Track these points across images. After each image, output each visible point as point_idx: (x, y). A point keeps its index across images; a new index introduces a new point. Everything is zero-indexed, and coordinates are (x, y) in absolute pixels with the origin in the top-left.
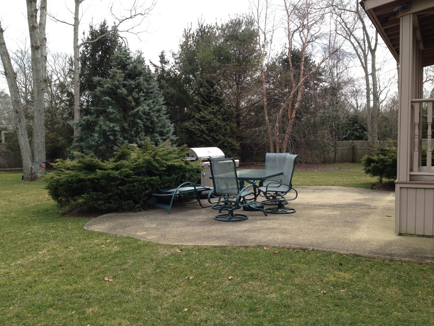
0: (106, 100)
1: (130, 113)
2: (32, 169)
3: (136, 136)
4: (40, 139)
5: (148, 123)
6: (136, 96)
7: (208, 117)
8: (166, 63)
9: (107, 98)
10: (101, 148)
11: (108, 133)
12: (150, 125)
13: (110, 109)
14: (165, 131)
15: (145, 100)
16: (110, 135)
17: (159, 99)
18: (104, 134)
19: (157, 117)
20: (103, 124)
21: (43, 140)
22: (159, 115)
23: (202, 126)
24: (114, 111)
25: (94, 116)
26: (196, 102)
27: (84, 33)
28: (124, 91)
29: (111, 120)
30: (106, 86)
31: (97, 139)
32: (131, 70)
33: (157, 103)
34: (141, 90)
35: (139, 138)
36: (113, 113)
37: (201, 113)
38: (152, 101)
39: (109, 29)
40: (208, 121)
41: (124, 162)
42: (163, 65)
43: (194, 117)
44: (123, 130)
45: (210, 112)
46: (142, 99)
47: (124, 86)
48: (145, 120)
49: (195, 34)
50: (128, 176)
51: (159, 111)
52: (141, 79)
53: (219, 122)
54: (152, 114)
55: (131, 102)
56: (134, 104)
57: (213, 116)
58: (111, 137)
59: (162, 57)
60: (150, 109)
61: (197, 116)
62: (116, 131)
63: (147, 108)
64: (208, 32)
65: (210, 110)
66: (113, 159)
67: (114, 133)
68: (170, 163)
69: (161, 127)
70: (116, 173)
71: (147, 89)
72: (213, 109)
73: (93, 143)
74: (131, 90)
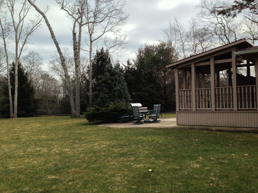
0: (103, 85)
1: (112, 90)
2: (75, 113)
3: (115, 99)
4: (78, 101)
5: (120, 94)
6: (115, 83)
7: (149, 89)
8: (130, 64)
9: (103, 84)
10: (101, 104)
11: (104, 98)
12: (120, 95)
13: (105, 89)
14: (127, 97)
15: (118, 84)
16: (105, 99)
17: (124, 84)
18: (102, 98)
19: (123, 91)
20: (102, 95)
21: (79, 102)
22: (124, 90)
23: (146, 94)
24: (106, 89)
25: (98, 91)
26: (143, 82)
27: (94, 54)
28: (110, 81)
29: (105, 93)
30: (103, 79)
31: (99, 101)
32: (113, 73)
33: (123, 85)
34: (116, 81)
35: (116, 100)
36: (106, 90)
37: (146, 87)
38: (121, 84)
39: (105, 52)
40: (149, 91)
41: (107, 108)
42: (129, 65)
43: (142, 89)
44: (110, 97)
45: (150, 87)
46: (117, 84)
47: (110, 79)
48: (118, 93)
49: (144, 50)
50: (109, 112)
51: (124, 89)
52: (117, 76)
53: (154, 92)
54: (121, 90)
55: (113, 85)
56: (114, 86)
57: (151, 89)
58: (105, 100)
59: (128, 62)
60: (120, 88)
61: (144, 89)
62: (107, 97)
63: (119, 88)
64: (150, 49)
65: (150, 86)
66: (105, 107)
67: (106, 98)
68: (121, 108)
69: (125, 95)
70: (105, 111)
71: (119, 80)
72: (151, 85)
73: (98, 102)
74: (112, 81)
